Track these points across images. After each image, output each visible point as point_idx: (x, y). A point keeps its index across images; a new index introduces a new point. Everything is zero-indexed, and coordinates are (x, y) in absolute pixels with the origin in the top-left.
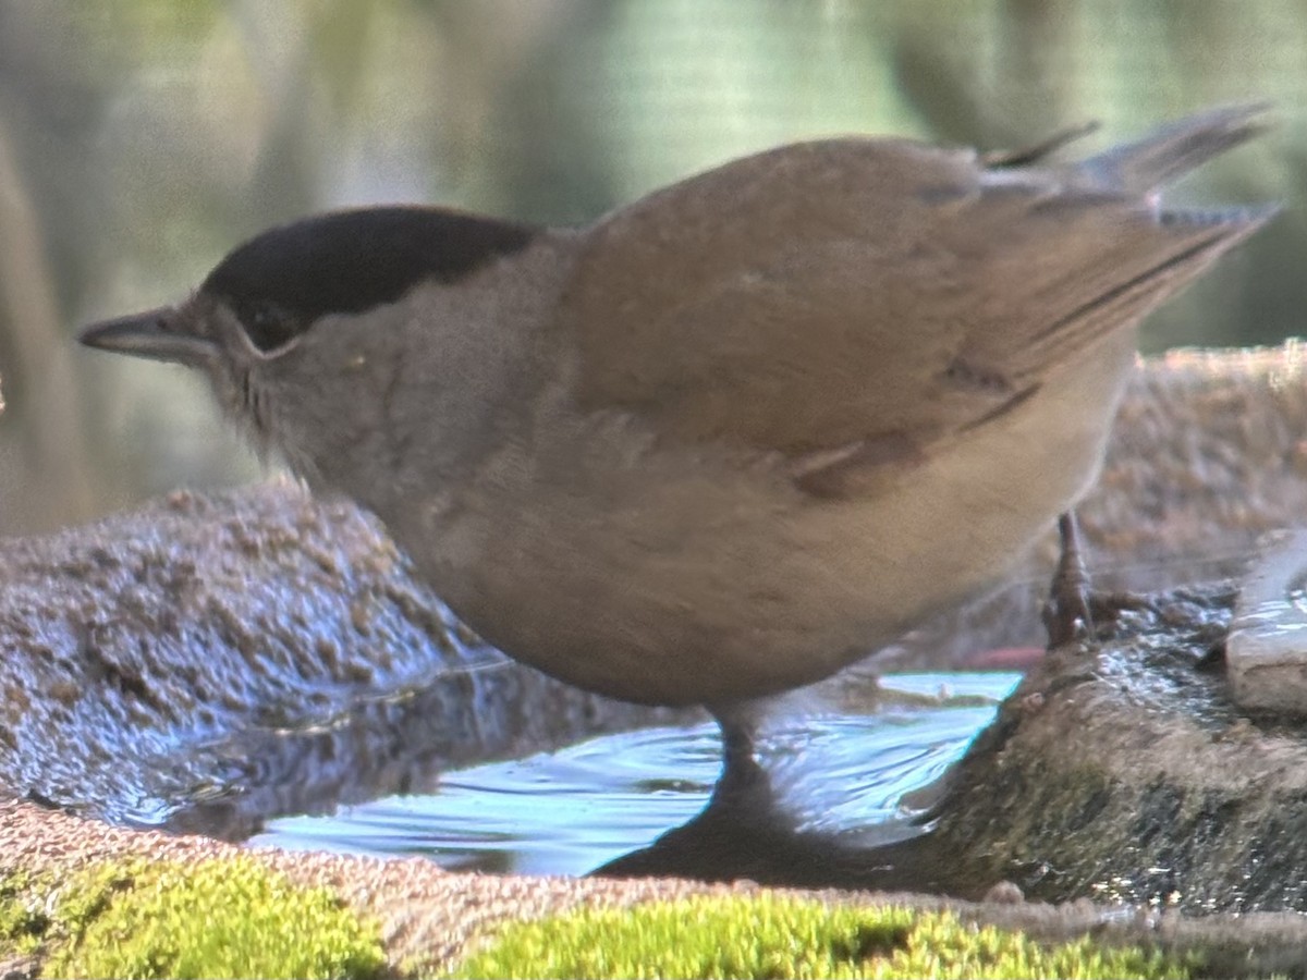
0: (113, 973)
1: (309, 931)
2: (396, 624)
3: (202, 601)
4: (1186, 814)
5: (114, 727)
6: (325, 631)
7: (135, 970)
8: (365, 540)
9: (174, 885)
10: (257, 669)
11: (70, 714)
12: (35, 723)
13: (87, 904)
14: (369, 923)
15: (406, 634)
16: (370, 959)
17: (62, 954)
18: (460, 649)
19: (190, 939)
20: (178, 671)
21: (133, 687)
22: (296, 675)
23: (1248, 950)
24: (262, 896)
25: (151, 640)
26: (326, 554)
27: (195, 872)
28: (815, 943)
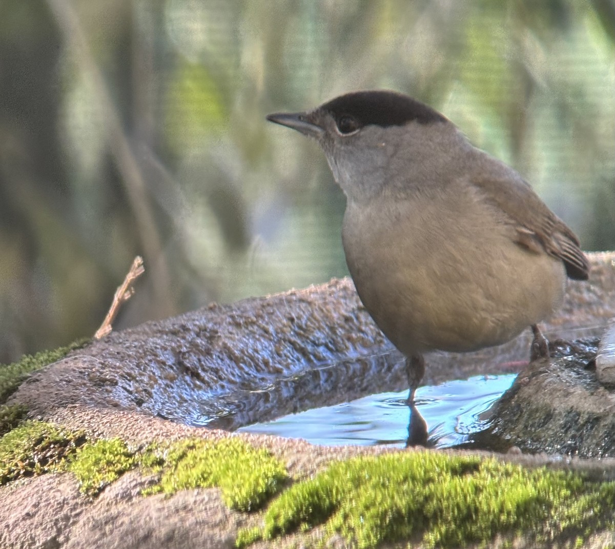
0: (188, 480)
1: (260, 464)
2: (292, 352)
3: (220, 344)
4: (581, 421)
5: (188, 390)
6: (265, 354)
7: (196, 479)
8: (280, 321)
9: (210, 448)
10: (241, 368)
11: (172, 385)
12: (160, 388)
13: (179, 454)
14: (282, 462)
15: (295, 356)
16: (282, 475)
17: (169, 473)
18: (315, 361)
19: (216, 468)
20: (212, 369)
21: (195, 375)
22: (255, 371)
23: (603, 471)
24: (243, 451)
25: (202, 358)
26: (266, 326)
27: (218, 443)
28: (445, 469)
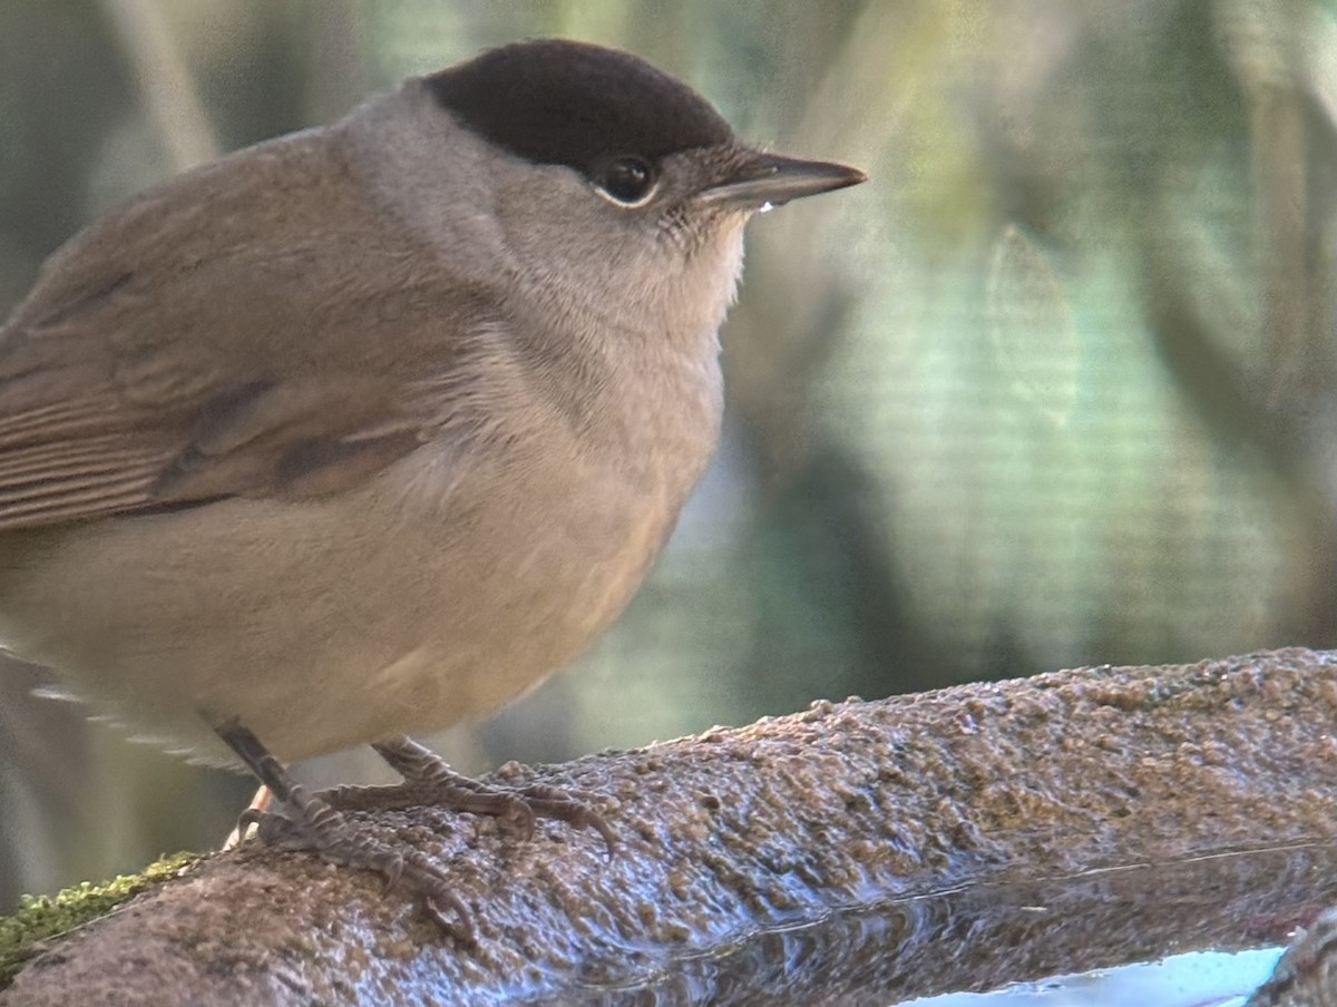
2: (712, 888)
3: (530, 866)
5: (447, 983)
6: (644, 893)
8: (682, 809)
10: (581, 929)
11: (406, 971)
12: (374, 980)
15: (720, 897)
18: (772, 911)
20: (508, 930)
21: (465, 945)
22: (618, 936)
26: (646, 821)
